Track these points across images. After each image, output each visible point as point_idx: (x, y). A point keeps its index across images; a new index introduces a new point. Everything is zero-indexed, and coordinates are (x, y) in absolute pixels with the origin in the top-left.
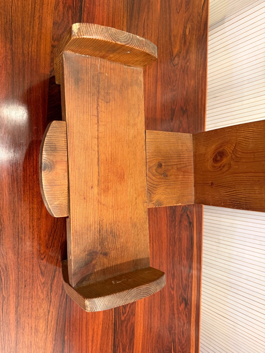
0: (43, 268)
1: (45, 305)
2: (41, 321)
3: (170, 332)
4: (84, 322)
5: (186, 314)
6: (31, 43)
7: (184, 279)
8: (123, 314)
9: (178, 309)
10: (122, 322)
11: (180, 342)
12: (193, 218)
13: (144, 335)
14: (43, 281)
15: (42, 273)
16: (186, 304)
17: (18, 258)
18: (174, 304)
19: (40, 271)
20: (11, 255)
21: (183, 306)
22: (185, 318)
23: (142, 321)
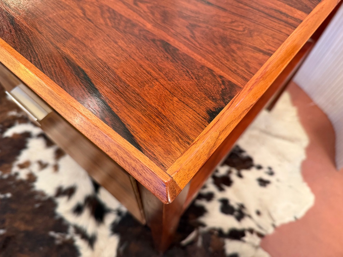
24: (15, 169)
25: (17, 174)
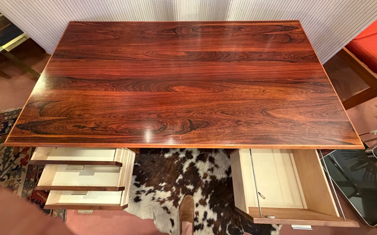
0: (219, 91)
1: (236, 89)
2: (243, 90)
3: (255, 35)
4: (246, 73)
5: (247, 28)
6: (116, 99)
7: (228, 30)
8: (244, 57)
9: (244, 32)
10: (248, 57)
11: (261, 30)
12: (198, 26)
13: (255, 47)
14: (225, 90)
15: (222, 91)
16: (242, 28)
17: (214, 100)
18: (241, 34)
19: (221, 92)
20: (212, 103)
21: (242, 30)
22: (248, 29)
23: (248, 48)
24: (204, 181)
25: (206, 182)
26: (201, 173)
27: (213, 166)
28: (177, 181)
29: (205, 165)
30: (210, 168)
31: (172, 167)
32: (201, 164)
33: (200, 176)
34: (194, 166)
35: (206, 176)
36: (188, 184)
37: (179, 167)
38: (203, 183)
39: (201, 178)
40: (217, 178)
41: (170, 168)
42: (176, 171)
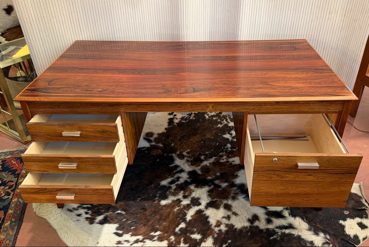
5: (253, 44)
11: (267, 45)
18: (246, 47)
21: (248, 45)
26: (213, 221)
27: (229, 213)
28: (177, 230)
29: (219, 213)
30: (226, 215)
31: (171, 215)
32: (213, 211)
33: (210, 224)
34: (203, 213)
35: (219, 224)
36: (193, 233)
37: (181, 215)
38: (215, 232)
39: (213, 226)
40: (236, 227)
41: (169, 215)
42: (177, 218)
